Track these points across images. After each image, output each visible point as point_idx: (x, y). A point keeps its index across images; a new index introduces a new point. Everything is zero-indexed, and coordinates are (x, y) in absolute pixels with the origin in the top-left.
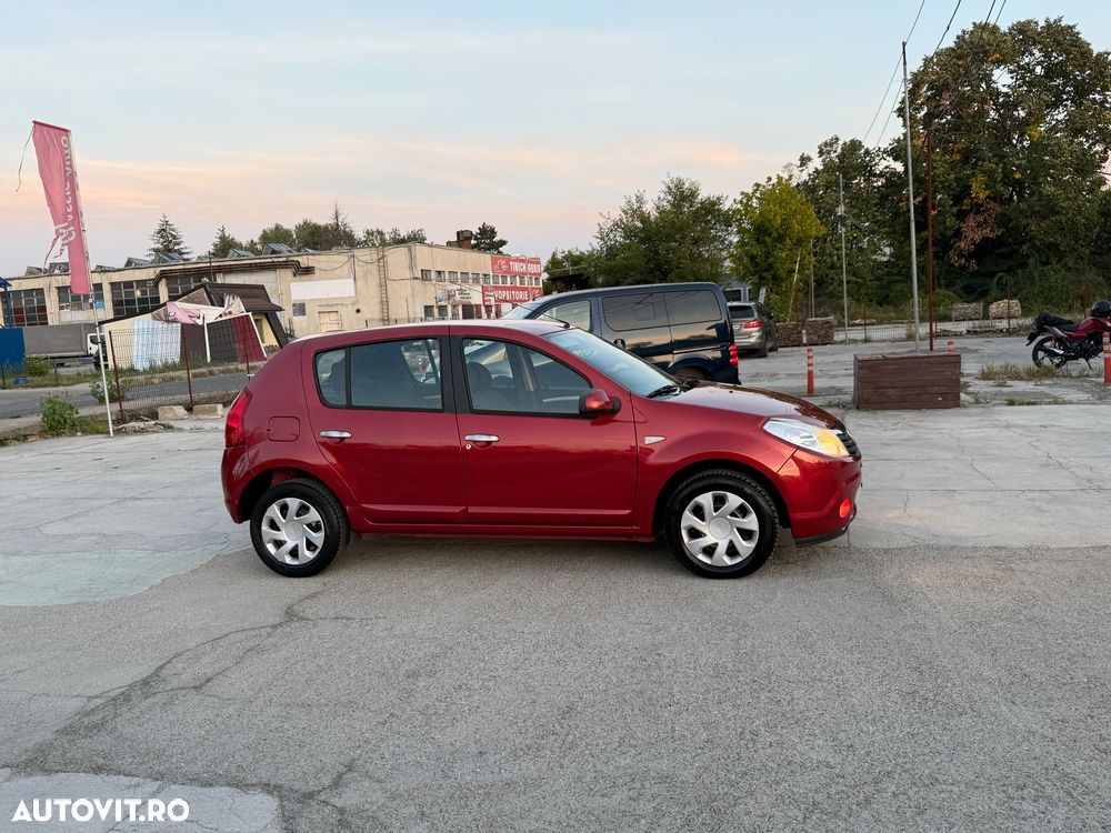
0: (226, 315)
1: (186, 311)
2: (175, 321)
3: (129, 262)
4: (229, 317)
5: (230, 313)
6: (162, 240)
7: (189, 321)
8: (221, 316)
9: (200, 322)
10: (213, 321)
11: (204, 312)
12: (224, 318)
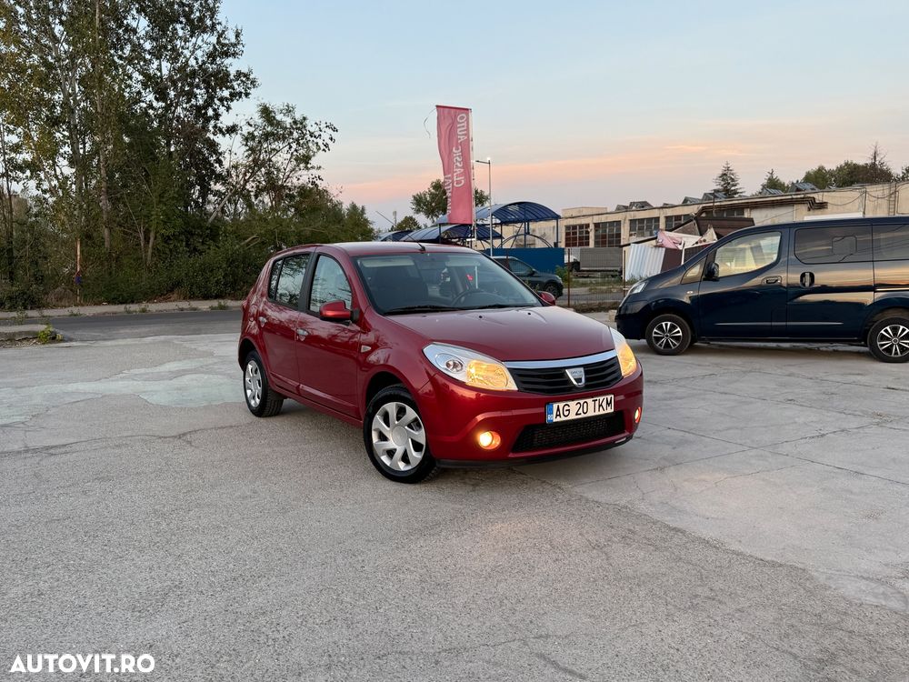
0: (701, 242)
1: (672, 238)
2: (661, 246)
3: (686, 200)
4: (703, 244)
5: (705, 241)
6: (723, 183)
7: (672, 246)
8: (697, 243)
9: (680, 247)
10: (690, 246)
11: (684, 239)
12: (699, 245)
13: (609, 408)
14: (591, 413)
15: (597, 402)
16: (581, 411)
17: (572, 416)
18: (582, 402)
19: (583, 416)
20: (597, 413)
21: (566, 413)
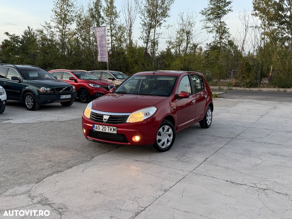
13: (114, 131)
14: (107, 131)
15: (109, 128)
16: (103, 129)
17: (101, 130)
18: (104, 126)
19: (104, 131)
20: (109, 132)
21: (99, 129)
